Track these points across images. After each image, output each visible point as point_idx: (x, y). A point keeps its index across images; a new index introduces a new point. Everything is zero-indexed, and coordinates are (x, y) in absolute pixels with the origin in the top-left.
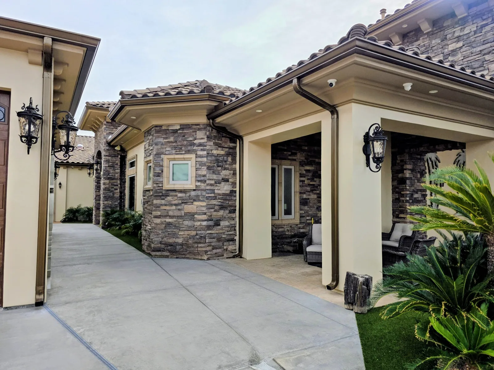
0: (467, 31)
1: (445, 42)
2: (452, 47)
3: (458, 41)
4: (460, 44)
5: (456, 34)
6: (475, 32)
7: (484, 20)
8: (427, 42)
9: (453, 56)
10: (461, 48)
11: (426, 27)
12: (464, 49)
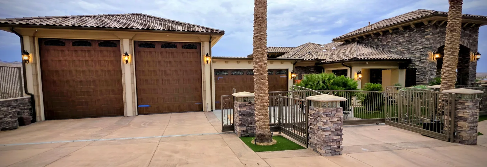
0: (392, 37)
1: (387, 39)
2: (388, 40)
3: (390, 39)
4: (391, 40)
5: (390, 37)
6: (395, 38)
7: (397, 35)
8: (382, 37)
9: (389, 43)
10: (391, 41)
11: (381, 33)
12: (392, 42)
